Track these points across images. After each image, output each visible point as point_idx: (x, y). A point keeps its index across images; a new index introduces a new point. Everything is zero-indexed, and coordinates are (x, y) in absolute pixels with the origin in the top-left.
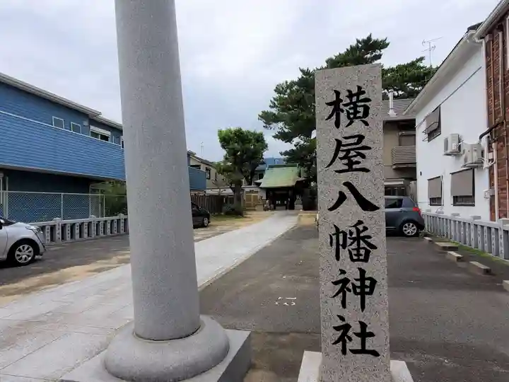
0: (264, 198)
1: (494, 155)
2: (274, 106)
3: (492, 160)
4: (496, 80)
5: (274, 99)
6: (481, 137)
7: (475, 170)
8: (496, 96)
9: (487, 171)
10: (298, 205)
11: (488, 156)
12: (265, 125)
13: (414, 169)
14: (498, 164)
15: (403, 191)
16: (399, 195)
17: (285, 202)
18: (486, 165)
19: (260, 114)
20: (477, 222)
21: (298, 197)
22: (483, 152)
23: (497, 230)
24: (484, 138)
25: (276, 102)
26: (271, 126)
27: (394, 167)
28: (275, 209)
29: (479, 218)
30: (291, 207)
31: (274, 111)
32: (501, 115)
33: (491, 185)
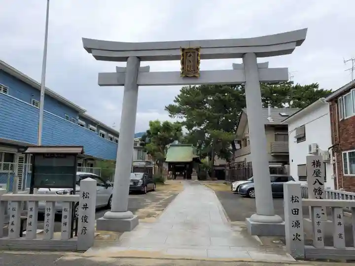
0: (167, 169)
1: (335, 158)
2: (177, 101)
3: (335, 160)
4: (335, 124)
5: (178, 96)
6: (329, 149)
7: (326, 163)
8: (335, 131)
9: (332, 165)
10: (194, 177)
11: (332, 158)
12: (170, 115)
13: (288, 157)
14: (338, 163)
15: (281, 171)
16: (279, 174)
17: (183, 173)
18: (332, 162)
19: (167, 106)
20: (329, 190)
21: (193, 170)
22: (330, 155)
23: (338, 194)
24: (330, 149)
25: (179, 98)
26: (175, 116)
27: (273, 154)
28: (175, 178)
29: (330, 188)
30: (189, 177)
31: (177, 104)
32: (338, 140)
33: (335, 172)
